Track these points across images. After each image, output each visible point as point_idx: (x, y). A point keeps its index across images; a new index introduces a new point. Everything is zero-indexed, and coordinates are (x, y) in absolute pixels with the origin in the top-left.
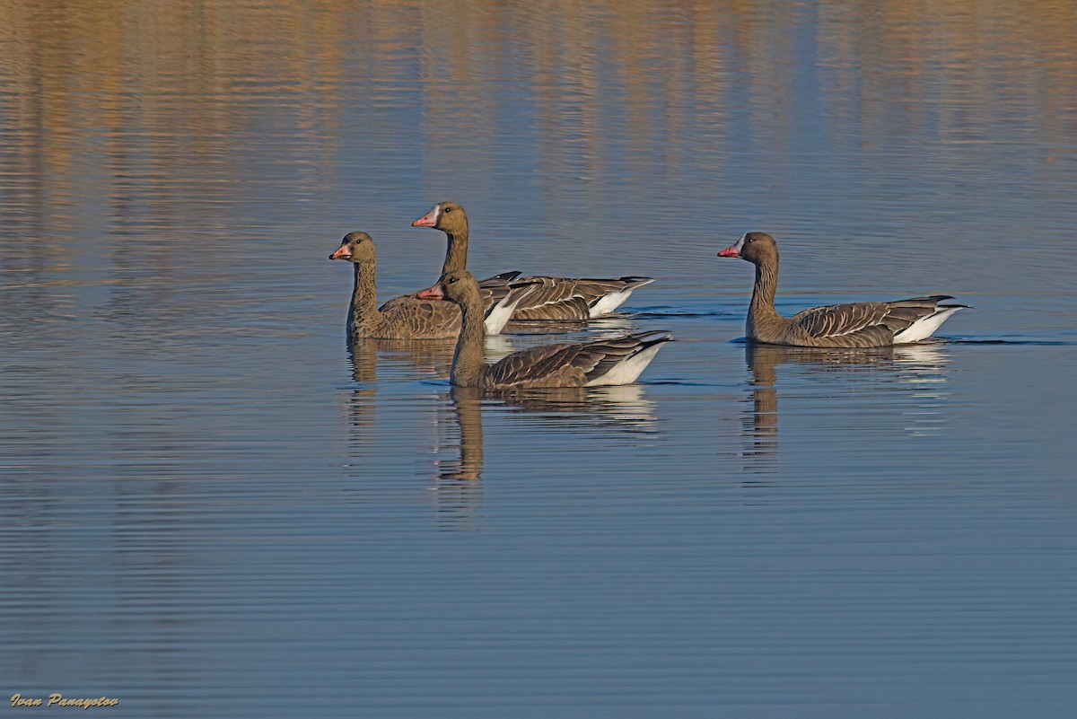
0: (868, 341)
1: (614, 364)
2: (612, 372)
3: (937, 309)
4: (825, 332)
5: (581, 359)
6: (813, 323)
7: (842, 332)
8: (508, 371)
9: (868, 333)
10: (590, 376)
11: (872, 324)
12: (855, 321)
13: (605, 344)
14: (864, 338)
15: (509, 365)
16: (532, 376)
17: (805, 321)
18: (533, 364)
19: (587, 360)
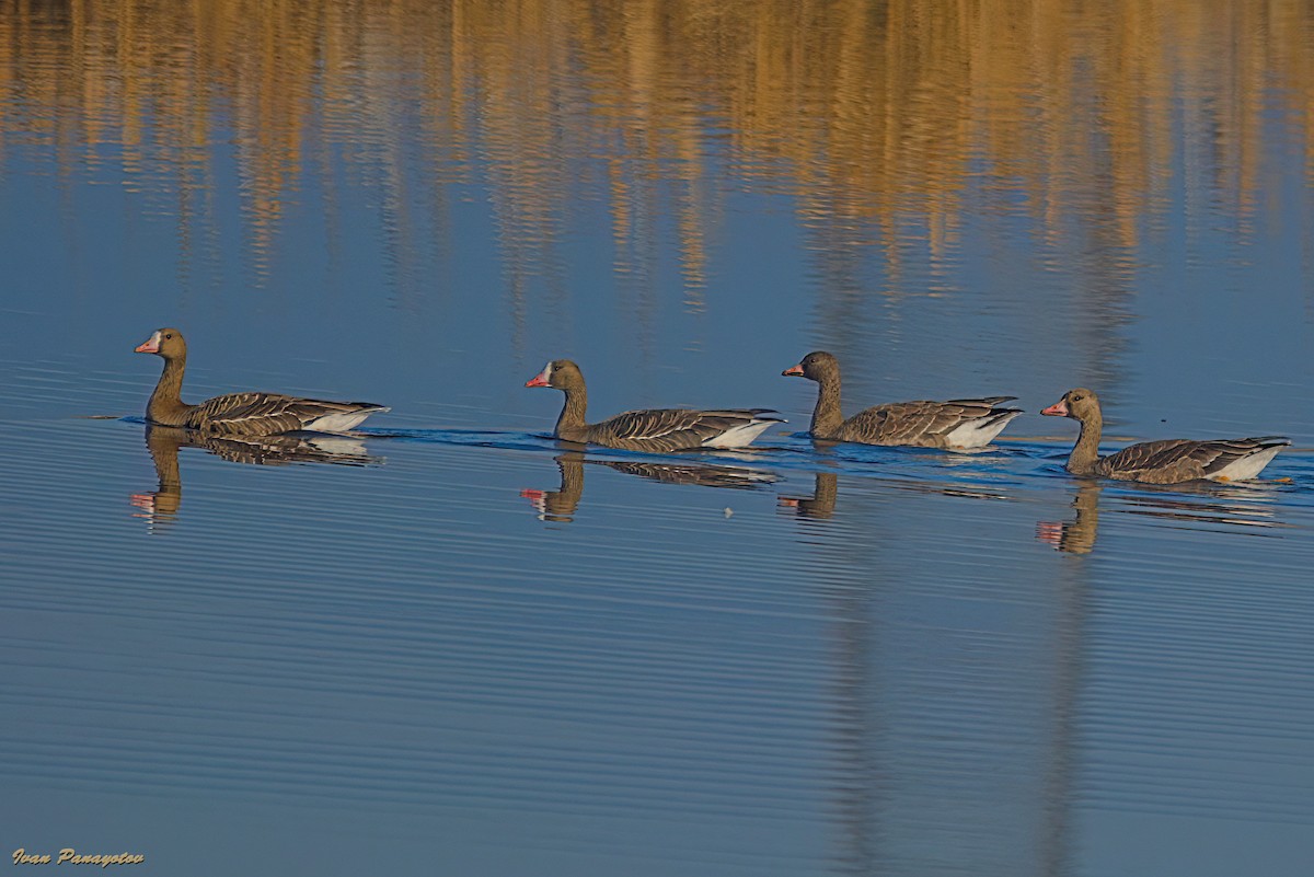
0: (674, 444)
1: (1230, 461)
2: (1228, 467)
3: (753, 421)
4: (630, 433)
5: (1198, 454)
6: (621, 426)
7: (648, 435)
8: (1126, 459)
9: (674, 438)
10: (1208, 470)
11: (679, 428)
12: (662, 426)
13: (1224, 443)
14: (670, 442)
15: (1128, 452)
16: (1149, 466)
17: (612, 424)
18: (1152, 454)
19: (1203, 455)
